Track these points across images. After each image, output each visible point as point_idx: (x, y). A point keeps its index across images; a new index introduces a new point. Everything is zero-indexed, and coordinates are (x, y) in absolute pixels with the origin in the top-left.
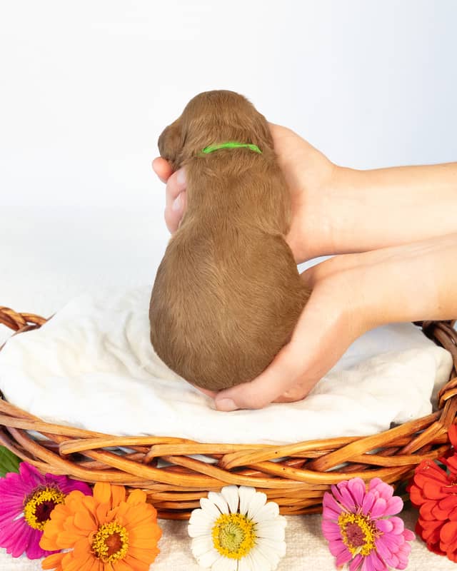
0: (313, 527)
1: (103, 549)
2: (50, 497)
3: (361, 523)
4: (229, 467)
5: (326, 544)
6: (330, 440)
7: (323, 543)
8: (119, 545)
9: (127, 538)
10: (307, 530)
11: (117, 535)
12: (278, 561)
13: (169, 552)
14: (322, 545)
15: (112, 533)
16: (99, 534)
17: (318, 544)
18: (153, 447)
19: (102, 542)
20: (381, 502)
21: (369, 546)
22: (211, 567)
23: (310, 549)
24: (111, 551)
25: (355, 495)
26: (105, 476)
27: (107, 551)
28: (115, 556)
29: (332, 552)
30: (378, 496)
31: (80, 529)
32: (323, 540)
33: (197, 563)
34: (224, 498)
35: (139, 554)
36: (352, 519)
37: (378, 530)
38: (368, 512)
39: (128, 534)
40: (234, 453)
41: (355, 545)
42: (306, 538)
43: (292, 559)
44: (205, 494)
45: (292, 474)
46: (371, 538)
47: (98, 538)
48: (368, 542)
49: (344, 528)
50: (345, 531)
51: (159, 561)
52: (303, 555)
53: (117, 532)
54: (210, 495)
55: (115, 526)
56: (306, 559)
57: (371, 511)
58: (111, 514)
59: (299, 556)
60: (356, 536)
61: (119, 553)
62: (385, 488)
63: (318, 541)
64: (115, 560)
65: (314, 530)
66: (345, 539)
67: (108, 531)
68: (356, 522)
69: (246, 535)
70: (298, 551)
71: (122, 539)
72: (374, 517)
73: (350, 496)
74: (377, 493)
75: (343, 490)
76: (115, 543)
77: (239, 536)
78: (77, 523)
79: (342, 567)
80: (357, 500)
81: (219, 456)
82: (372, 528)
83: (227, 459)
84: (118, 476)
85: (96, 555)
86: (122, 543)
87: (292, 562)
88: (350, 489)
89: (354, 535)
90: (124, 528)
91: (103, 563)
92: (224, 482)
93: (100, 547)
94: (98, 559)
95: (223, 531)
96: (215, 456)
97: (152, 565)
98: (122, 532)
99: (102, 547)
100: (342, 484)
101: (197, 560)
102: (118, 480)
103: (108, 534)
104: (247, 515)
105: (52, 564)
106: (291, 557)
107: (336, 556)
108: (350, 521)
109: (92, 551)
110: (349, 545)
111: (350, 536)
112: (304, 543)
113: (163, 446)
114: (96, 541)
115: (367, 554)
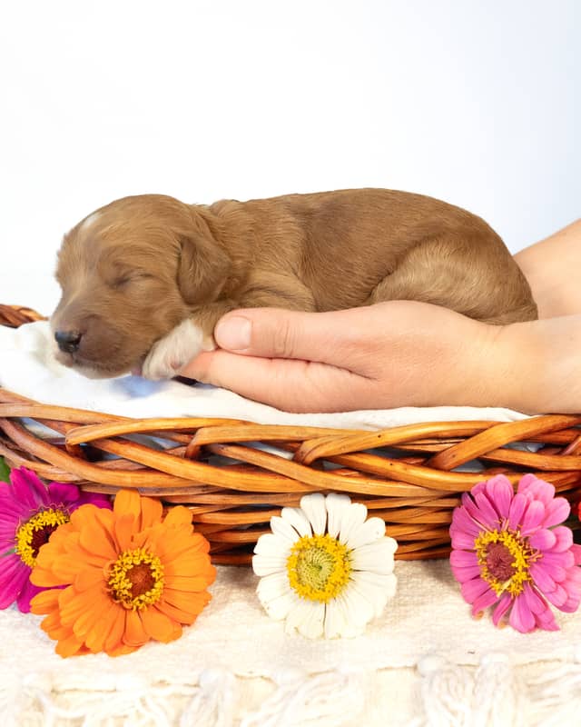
0: (439, 571)
1: (124, 585)
2: (55, 519)
3: (508, 541)
4: (310, 459)
5: (458, 590)
6: (459, 423)
7: (454, 590)
8: (150, 584)
9: (162, 574)
10: (429, 575)
11: (145, 567)
13: (226, 602)
15: (138, 563)
16: (119, 563)
18: (199, 431)
19: (123, 574)
20: (537, 506)
21: (521, 576)
22: (285, 619)
23: (433, 596)
24: (136, 591)
25: (497, 503)
26: (129, 479)
27: (130, 590)
28: (142, 597)
29: (467, 600)
30: (532, 498)
31: (90, 554)
32: (453, 585)
33: (266, 615)
34: (305, 515)
35: (180, 600)
36: (494, 538)
37: (535, 551)
38: (517, 524)
39: (163, 567)
40: (316, 438)
41: (501, 580)
43: (408, 608)
44: (277, 512)
45: (403, 471)
46: (523, 563)
48: (520, 569)
49: (484, 555)
50: (485, 560)
51: (211, 614)
52: (423, 604)
53: (147, 562)
54: (285, 511)
55: (143, 553)
56: (428, 607)
57: (521, 522)
58: (139, 537)
59: (418, 605)
60: (500, 564)
61: (148, 593)
62: (541, 488)
63: (446, 587)
64: (143, 604)
65: (442, 576)
66: (484, 573)
67: (132, 559)
68: (501, 539)
69: (337, 563)
70: (415, 599)
71: (154, 575)
72: (527, 532)
73: (490, 506)
74: (530, 494)
75: (480, 497)
76: (143, 578)
77: (326, 566)
78: (84, 543)
79: (482, 616)
80: (501, 512)
81: (295, 445)
82: (524, 548)
83: (307, 446)
84: (149, 479)
85: (114, 596)
86: (154, 580)
88: (490, 494)
89: (499, 563)
90: (157, 559)
91: (125, 609)
92: (302, 483)
93: (120, 582)
94: (118, 602)
95: (303, 562)
96: (290, 445)
97: (200, 619)
98: (154, 562)
99: (122, 582)
100: (479, 488)
101: (266, 608)
102: (148, 483)
103: (132, 564)
104: (338, 538)
105: (46, 605)
106: (404, 605)
107: (472, 604)
108: (491, 540)
109: (109, 590)
110: (490, 581)
111: (492, 567)
112: (424, 590)
113: (213, 429)
114: (114, 573)
115: (518, 591)
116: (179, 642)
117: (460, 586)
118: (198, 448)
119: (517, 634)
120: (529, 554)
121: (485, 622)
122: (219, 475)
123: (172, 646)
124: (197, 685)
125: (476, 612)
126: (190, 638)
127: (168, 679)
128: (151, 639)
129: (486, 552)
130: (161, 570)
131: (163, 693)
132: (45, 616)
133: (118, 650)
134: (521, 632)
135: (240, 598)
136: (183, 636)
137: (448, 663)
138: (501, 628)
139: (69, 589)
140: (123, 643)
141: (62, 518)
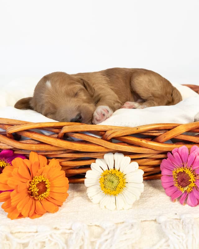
0: (154, 185)
1: (36, 190)
3: (187, 171)
6: (167, 124)
7: (162, 192)
8: (45, 189)
9: (50, 186)
10: (150, 186)
11: (43, 183)
12: (140, 194)
14: (161, 192)
15: (41, 181)
16: (33, 181)
17: (158, 192)
18: (64, 127)
19: (35, 185)
21: (192, 185)
22: (99, 203)
23: (154, 194)
24: (40, 192)
25: (183, 156)
26: (35, 147)
27: (38, 192)
28: (43, 195)
29: (168, 195)
30: (197, 154)
31: (22, 177)
32: (161, 190)
34: (106, 162)
35: (56, 196)
36: (181, 170)
37: (198, 175)
38: (190, 165)
39: (50, 183)
40: (111, 130)
41: (183, 186)
42: (151, 189)
43: (146, 198)
44: (93, 161)
46: (194, 179)
47: (32, 183)
48: (192, 182)
49: (176, 177)
50: (177, 179)
51: (68, 202)
52: (151, 197)
53: (44, 181)
54: (97, 161)
55: (42, 177)
56: (153, 198)
57: (192, 164)
58: (40, 171)
59: (149, 197)
61: (45, 193)
63: (158, 191)
64: (43, 198)
65: (155, 186)
66: (176, 185)
67: (38, 179)
68: (185, 171)
69: (121, 180)
70: (148, 195)
71: (46, 186)
72: (194, 168)
73: (180, 158)
74: (196, 153)
75: (176, 154)
76: (43, 187)
77: (116, 181)
78: (20, 173)
79: (175, 201)
80: (183, 160)
81: (103, 133)
82: (193, 174)
83: (108, 133)
85: (31, 194)
86: (46, 188)
87: (146, 200)
88: (180, 153)
89: (183, 180)
90: (48, 179)
91: (35, 200)
92: (106, 148)
93: (34, 188)
94: (32, 197)
95: (106, 180)
96: (100, 133)
97: (64, 204)
98: (47, 181)
99: (35, 189)
100: (175, 150)
101: (91, 199)
102: (42, 149)
103: (39, 181)
104: (119, 171)
105: (4, 198)
106: (145, 197)
107: (171, 196)
108: (181, 171)
109: (29, 192)
110: (179, 187)
111: (179, 182)
112: (150, 192)
113: (70, 126)
114: (31, 185)
115: (191, 191)
116: (58, 212)
117: (164, 190)
118: (63, 134)
119: (190, 207)
120: (195, 176)
121: (177, 203)
122: (72, 145)
123: (55, 214)
124: (71, 229)
125: (173, 199)
126: (62, 211)
127: (58, 227)
128: (47, 212)
129: (177, 176)
130: (49, 184)
131: (58, 232)
132: (3, 203)
133: (34, 216)
134: (192, 206)
135: (78, 196)
136: (59, 210)
137: (168, 218)
138: (184, 205)
139: (14, 192)
140: (35, 213)
141: (5, 164)
